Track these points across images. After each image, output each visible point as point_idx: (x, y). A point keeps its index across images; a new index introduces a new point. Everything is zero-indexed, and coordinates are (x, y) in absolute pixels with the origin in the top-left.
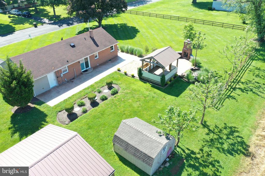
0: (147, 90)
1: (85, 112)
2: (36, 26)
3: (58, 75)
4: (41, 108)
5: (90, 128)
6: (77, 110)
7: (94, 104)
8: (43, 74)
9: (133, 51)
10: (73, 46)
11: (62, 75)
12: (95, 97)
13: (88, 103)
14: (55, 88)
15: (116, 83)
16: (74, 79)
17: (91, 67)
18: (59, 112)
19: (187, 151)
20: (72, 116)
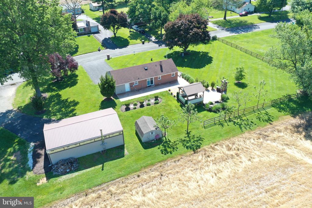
0: (176, 106)
1: (135, 108)
2: (143, 43)
3: (131, 85)
4: (116, 101)
5: (132, 117)
6: (131, 106)
7: (142, 106)
8: (123, 83)
9: (188, 79)
10: (146, 70)
11: (134, 86)
12: (143, 102)
13: (139, 105)
14: (128, 92)
15: (162, 98)
16: (141, 89)
17: (154, 85)
18: (123, 105)
19: (167, 140)
20: (128, 109)
